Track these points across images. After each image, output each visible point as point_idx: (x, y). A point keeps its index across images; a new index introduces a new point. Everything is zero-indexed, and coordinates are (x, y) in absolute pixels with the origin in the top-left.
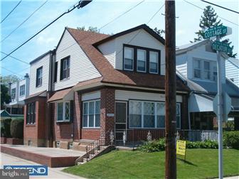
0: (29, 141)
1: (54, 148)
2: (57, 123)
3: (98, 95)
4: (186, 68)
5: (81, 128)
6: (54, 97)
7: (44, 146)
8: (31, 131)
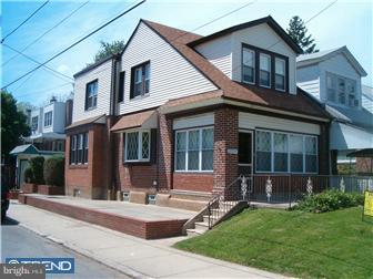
0: (76, 190)
1: (119, 202)
2: (125, 164)
3: (209, 119)
4: (318, 85)
5: (172, 171)
6: (120, 125)
7: (101, 197)
8: (79, 176)
